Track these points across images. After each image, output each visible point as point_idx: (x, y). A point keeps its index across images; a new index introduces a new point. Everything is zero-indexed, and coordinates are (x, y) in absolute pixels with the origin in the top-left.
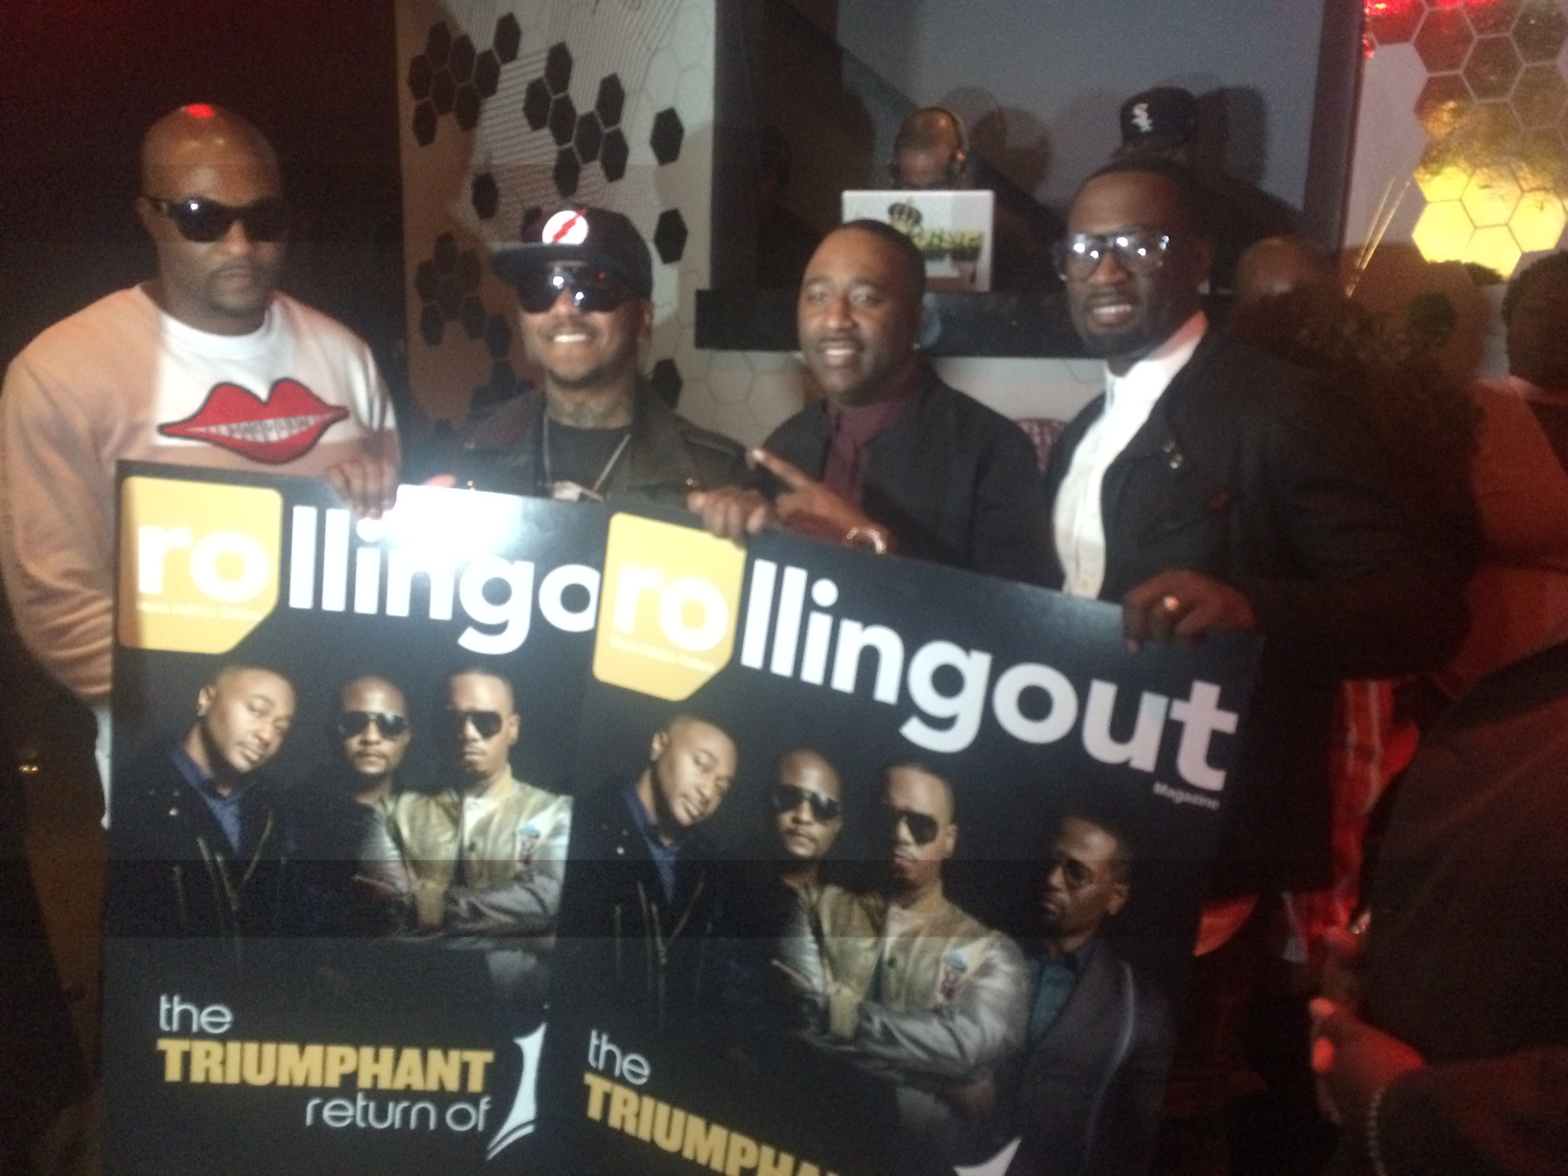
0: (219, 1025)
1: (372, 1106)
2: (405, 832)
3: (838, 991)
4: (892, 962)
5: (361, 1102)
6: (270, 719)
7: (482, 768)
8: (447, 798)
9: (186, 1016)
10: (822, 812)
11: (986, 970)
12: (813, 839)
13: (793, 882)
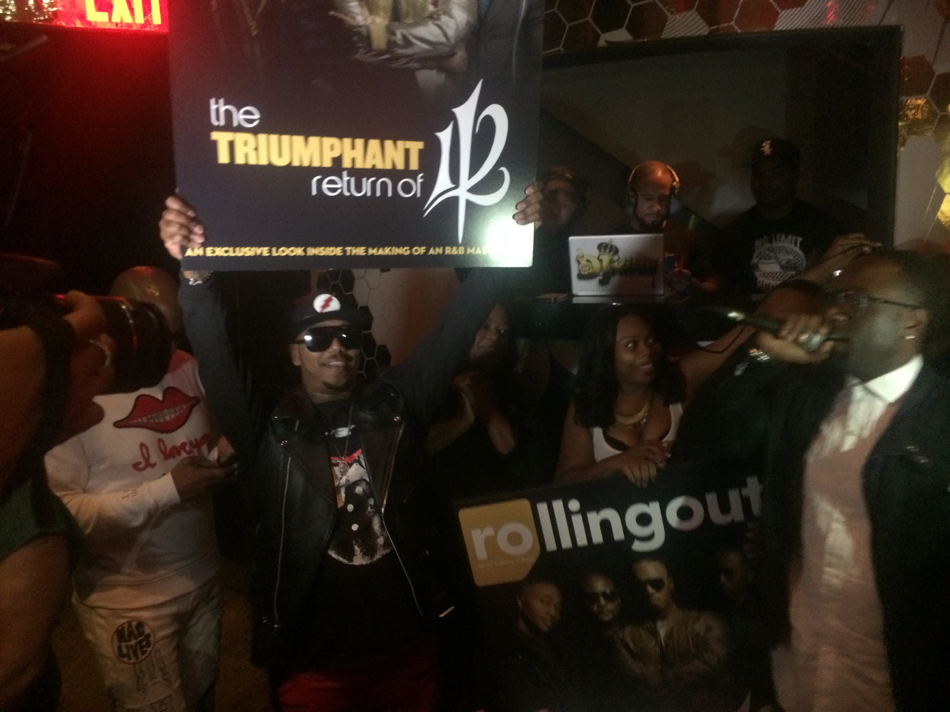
0: (251, 121)
1: (353, 180)
5: (346, 178)
9: (228, 114)
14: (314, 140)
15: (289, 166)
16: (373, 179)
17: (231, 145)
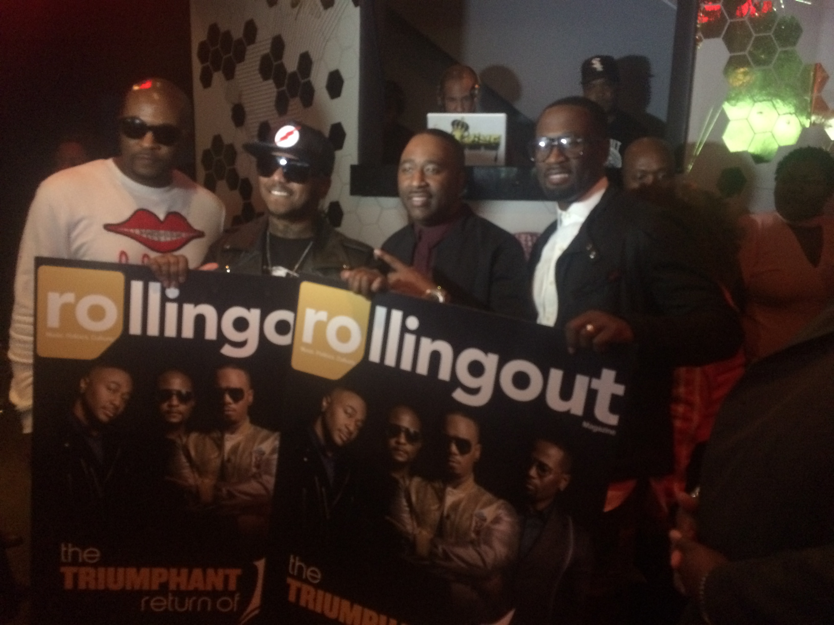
0: (93, 558)
1: (176, 600)
2: (193, 453)
3: (420, 532)
4: (448, 517)
5: (171, 598)
6: (119, 394)
7: (233, 418)
8: (215, 435)
9: (75, 554)
10: (411, 438)
11: (497, 520)
12: (406, 452)
13: (396, 476)
14: (145, 571)
15: (123, 590)
16: (194, 598)
17: (76, 576)
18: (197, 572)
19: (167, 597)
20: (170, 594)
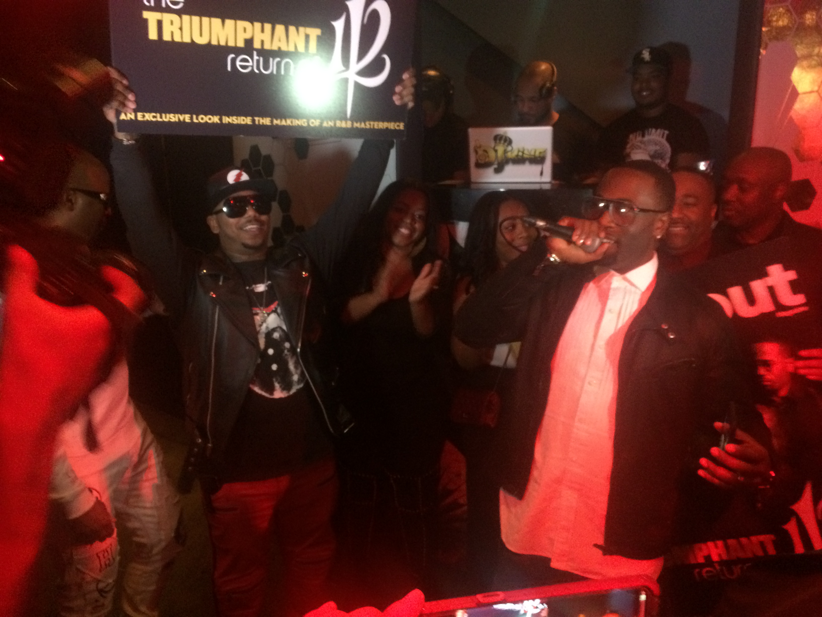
0: (176, 3)
1: (261, 60)
5: (256, 57)
14: (229, 23)
15: (209, 45)
16: (278, 59)
17: (160, 23)
18: (280, 28)
19: (252, 58)
20: (255, 53)
